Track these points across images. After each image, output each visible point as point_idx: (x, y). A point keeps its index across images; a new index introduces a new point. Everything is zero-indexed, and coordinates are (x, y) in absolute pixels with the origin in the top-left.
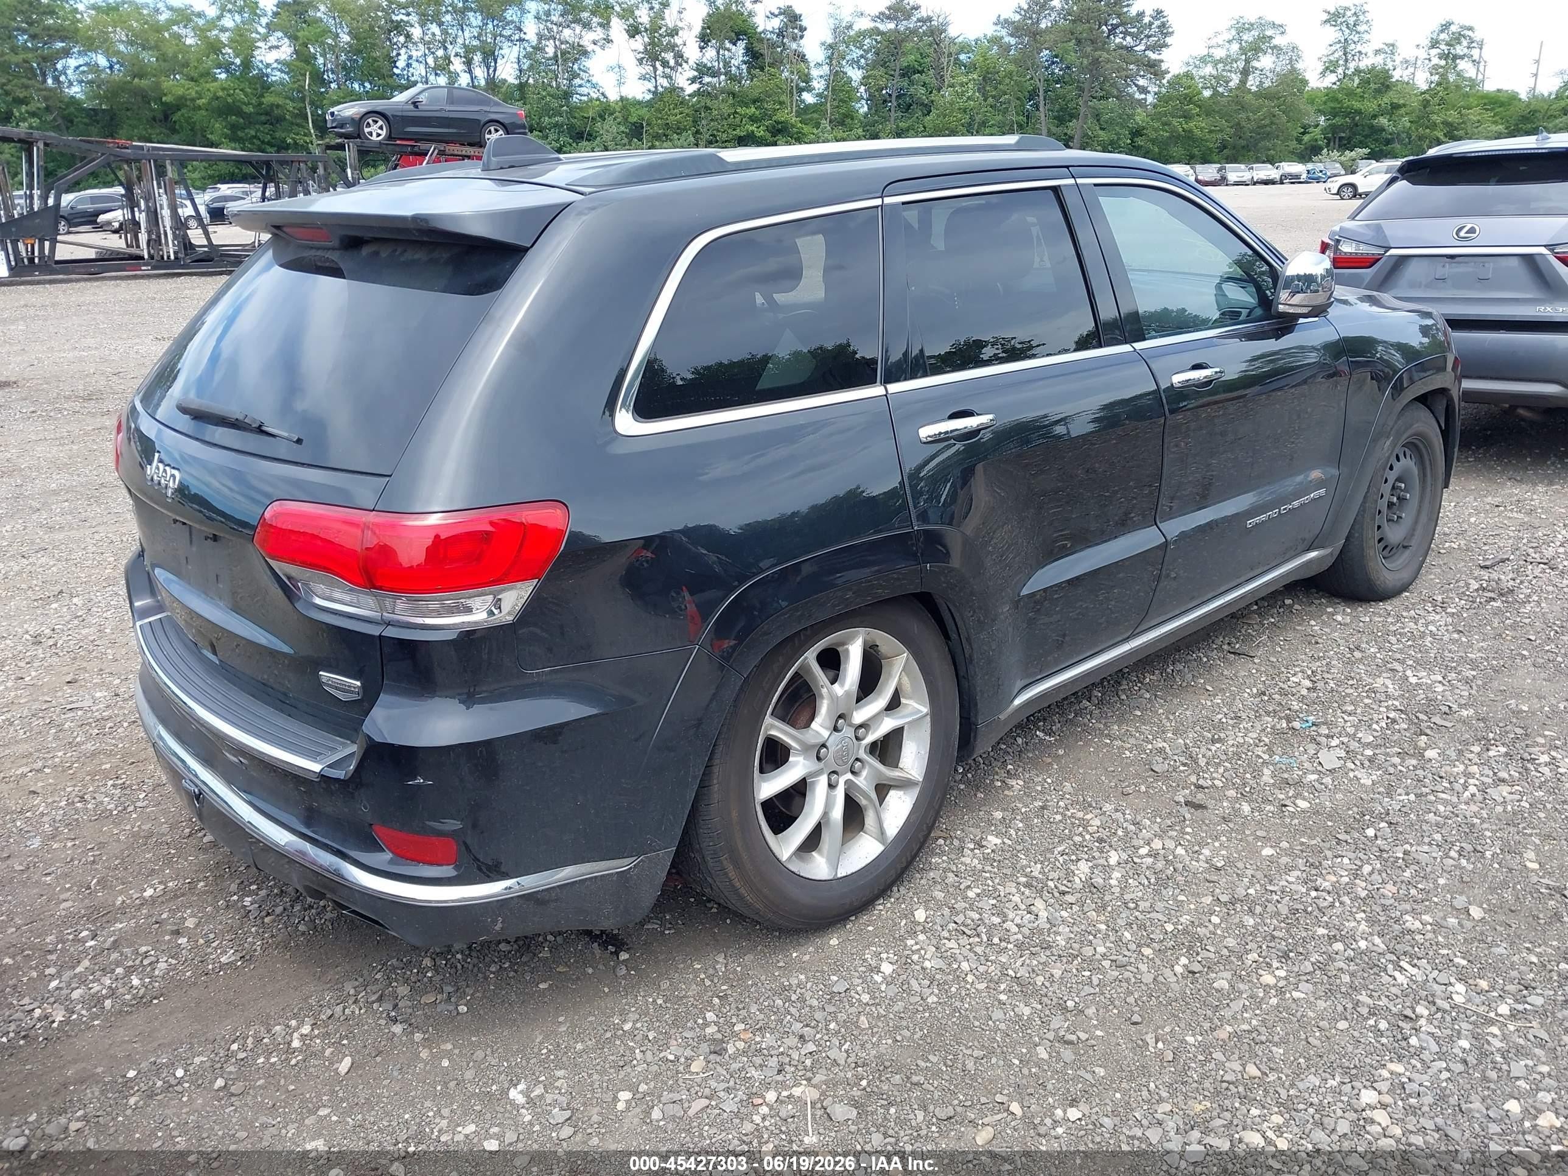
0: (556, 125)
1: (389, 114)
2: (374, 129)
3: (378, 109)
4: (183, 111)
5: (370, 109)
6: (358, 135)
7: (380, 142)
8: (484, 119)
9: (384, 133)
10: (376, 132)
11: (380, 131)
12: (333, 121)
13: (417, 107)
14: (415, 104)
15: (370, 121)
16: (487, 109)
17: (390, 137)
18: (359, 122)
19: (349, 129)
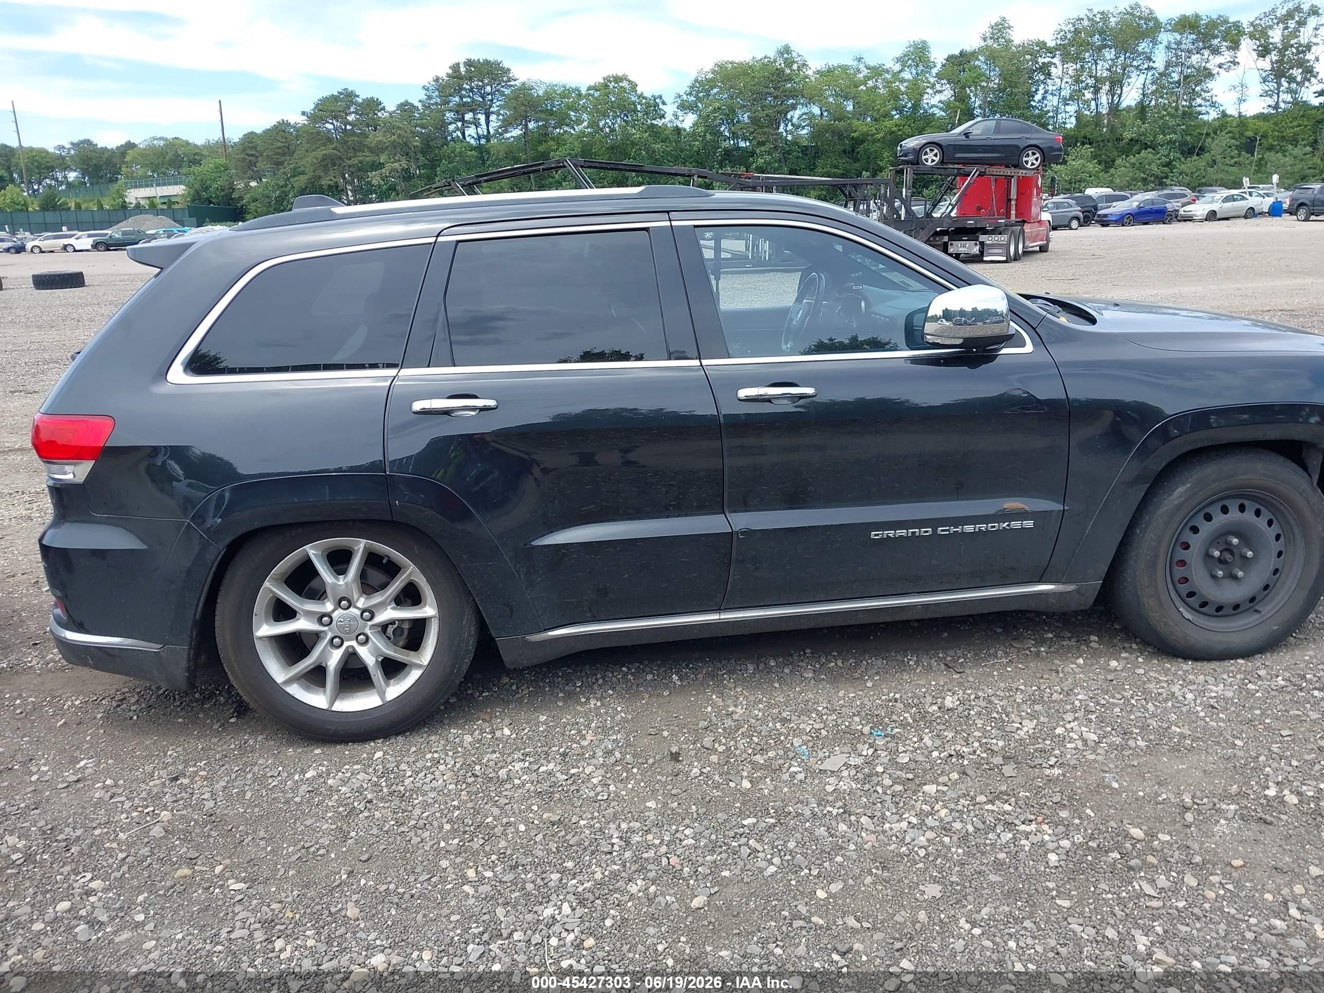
0: (1170, 142)
1: (943, 144)
2: (930, 156)
3: (935, 140)
4: (865, 144)
5: (929, 140)
6: (917, 162)
7: (932, 167)
8: (1022, 144)
9: (937, 159)
10: (931, 158)
11: (934, 158)
12: (901, 151)
13: (967, 137)
14: (967, 135)
15: (928, 150)
16: (1028, 136)
17: (942, 162)
18: (919, 151)
19: (911, 157)
